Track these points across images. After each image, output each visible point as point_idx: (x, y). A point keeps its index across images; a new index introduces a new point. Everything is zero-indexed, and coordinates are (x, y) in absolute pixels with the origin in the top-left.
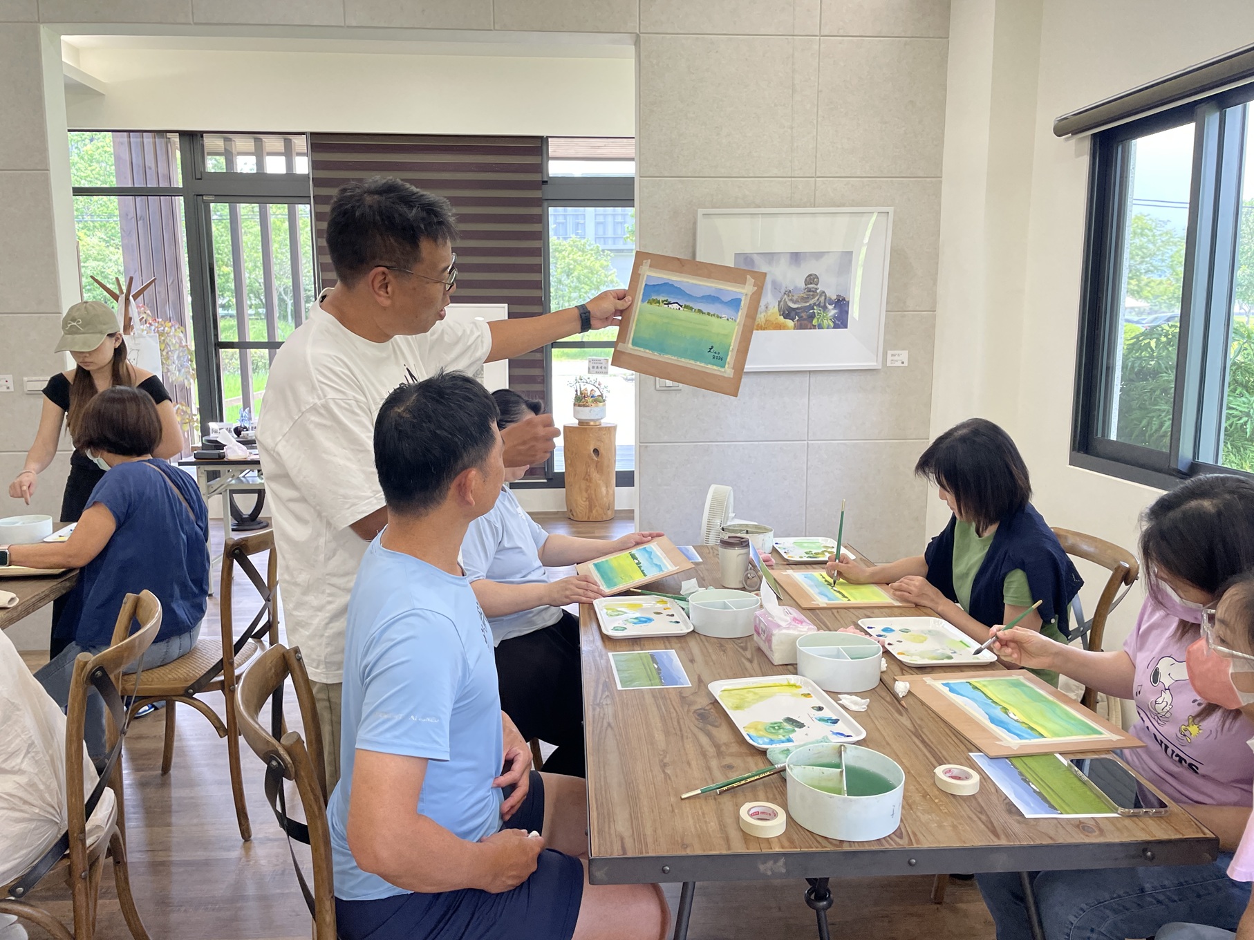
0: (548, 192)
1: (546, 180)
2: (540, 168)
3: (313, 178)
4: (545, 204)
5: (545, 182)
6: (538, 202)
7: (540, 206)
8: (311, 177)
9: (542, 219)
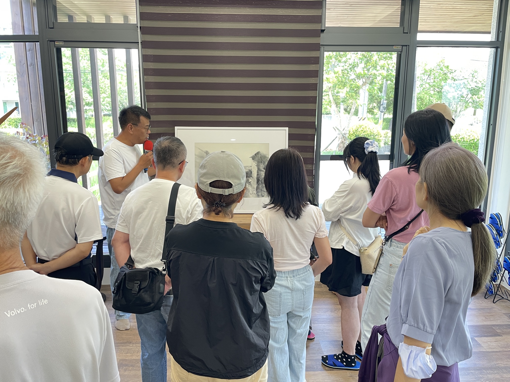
0: (323, 39)
1: (324, 29)
2: (319, 19)
3: (140, 27)
4: (322, 48)
5: (323, 31)
6: (317, 47)
7: (319, 50)
8: (139, 26)
9: (318, 61)
